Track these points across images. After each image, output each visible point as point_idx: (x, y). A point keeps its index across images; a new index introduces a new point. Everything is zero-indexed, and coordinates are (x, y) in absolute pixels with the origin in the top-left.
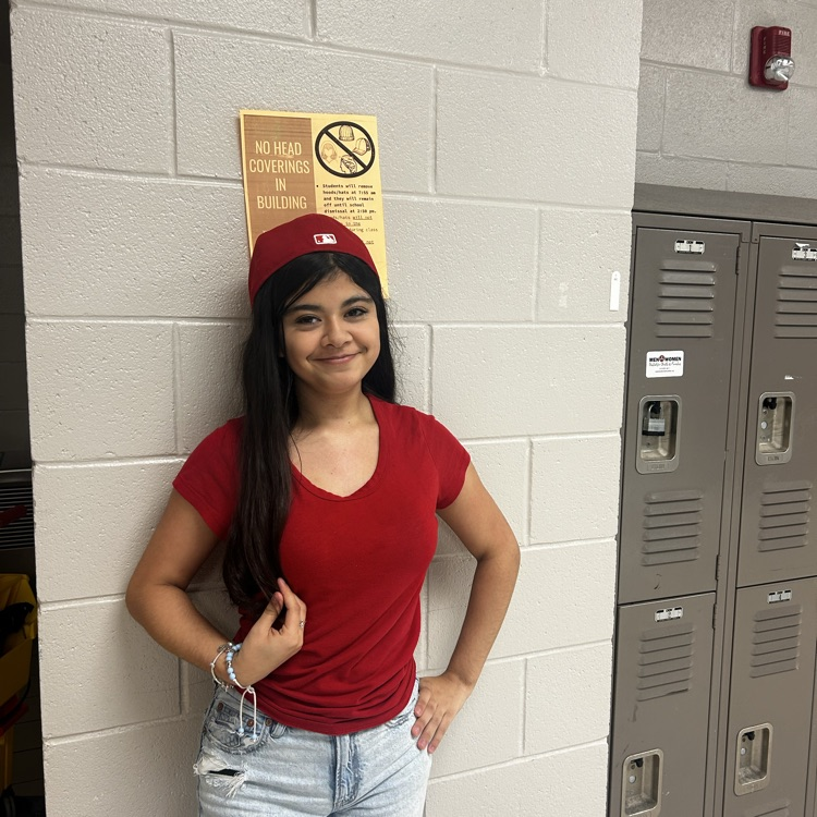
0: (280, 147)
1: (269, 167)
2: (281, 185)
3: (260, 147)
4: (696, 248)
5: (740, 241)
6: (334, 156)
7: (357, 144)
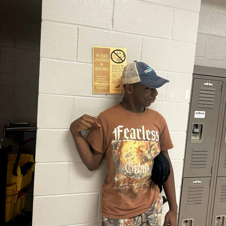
0: (102, 55)
1: (99, 60)
2: (102, 64)
3: (97, 55)
4: (210, 84)
5: (223, 83)
6: (115, 58)
7: (121, 55)
